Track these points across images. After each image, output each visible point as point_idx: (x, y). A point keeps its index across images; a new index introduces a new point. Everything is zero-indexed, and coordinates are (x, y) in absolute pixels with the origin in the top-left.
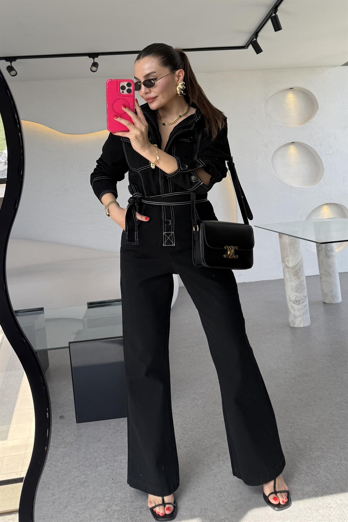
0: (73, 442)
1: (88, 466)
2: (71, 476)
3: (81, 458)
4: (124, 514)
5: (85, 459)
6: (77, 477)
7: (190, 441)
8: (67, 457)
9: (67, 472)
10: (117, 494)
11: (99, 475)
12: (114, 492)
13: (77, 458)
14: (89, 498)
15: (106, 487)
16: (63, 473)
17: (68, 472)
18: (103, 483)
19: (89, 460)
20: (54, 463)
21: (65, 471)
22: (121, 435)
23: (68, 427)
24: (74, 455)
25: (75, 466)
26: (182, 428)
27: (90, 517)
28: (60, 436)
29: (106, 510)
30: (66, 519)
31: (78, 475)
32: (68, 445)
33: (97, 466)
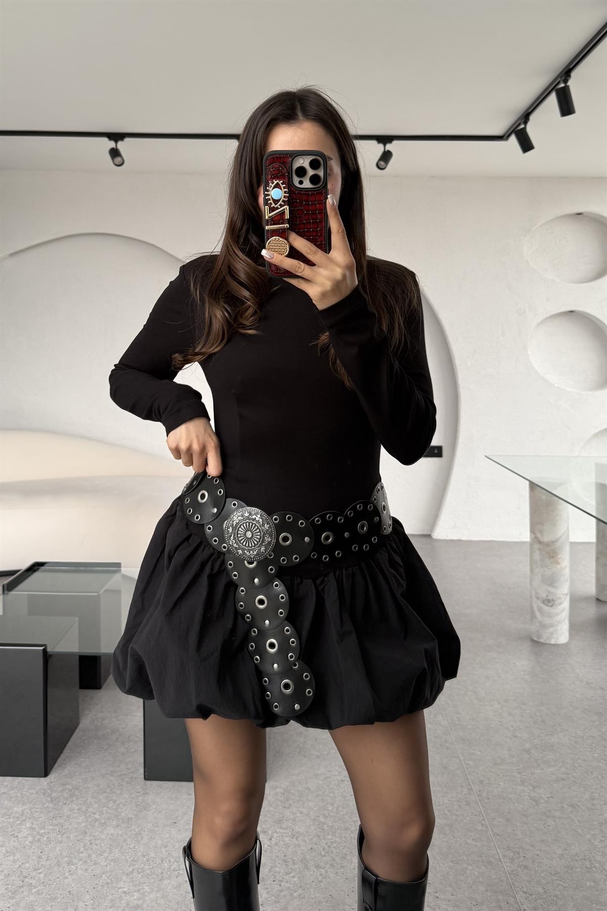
0: (131, 819)
1: (148, 875)
2: (117, 889)
3: (139, 854)
5: (145, 859)
6: (126, 893)
7: (326, 855)
8: (116, 849)
9: (111, 880)
13: (133, 855)
16: (104, 881)
17: (113, 879)
19: (151, 861)
20: (94, 856)
23: (128, 785)
24: (128, 846)
25: (127, 869)
26: (317, 823)
28: (114, 802)
31: (128, 889)
32: (123, 822)
33: (163, 876)
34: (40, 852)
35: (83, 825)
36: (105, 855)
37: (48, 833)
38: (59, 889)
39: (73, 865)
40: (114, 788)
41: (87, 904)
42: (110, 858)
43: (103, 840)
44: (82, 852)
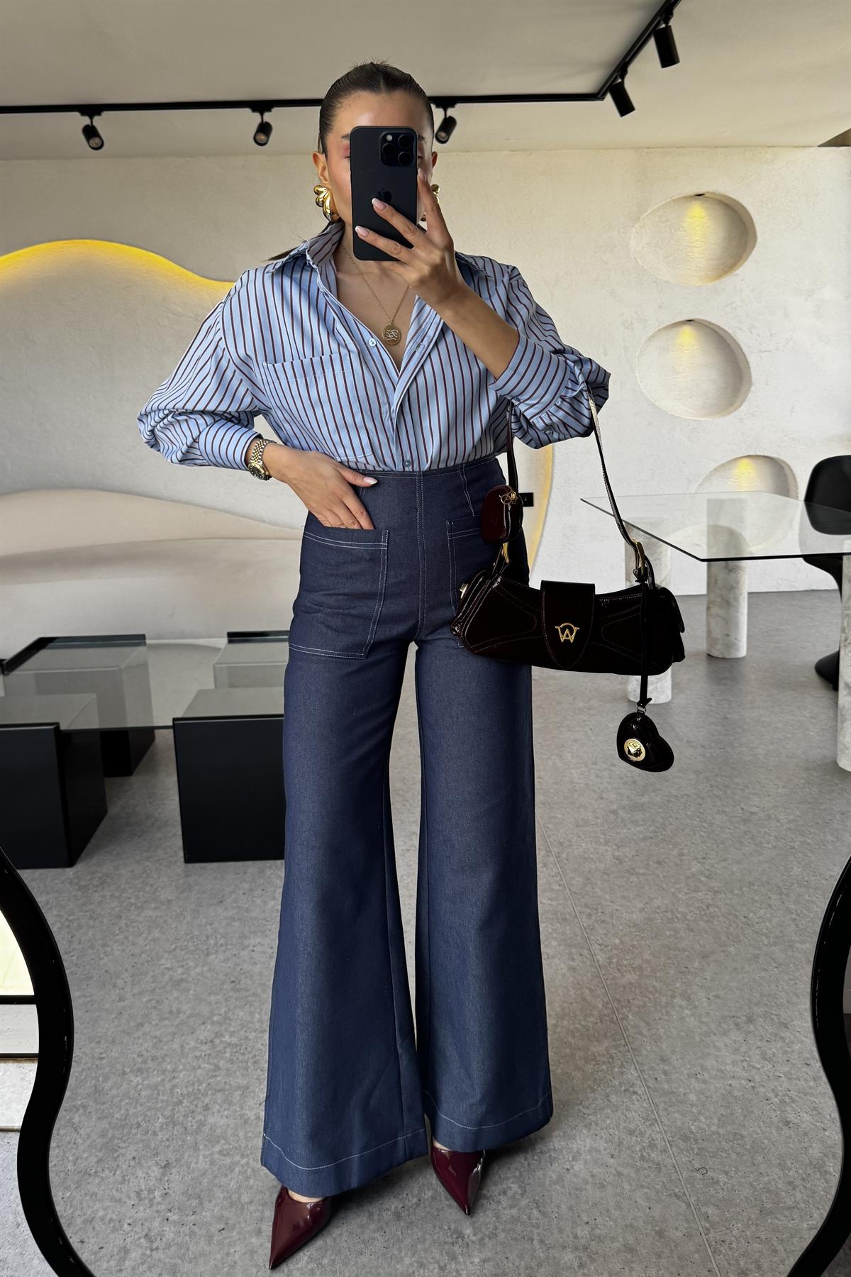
0: (172, 900)
1: (193, 951)
2: (158, 966)
3: (183, 932)
4: (244, 1054)
5: (188, 937)
6: (170, 969)
8: (157, 929)
10: (237, 1012)
11: (210, 970)
12: (231, 1008)
14: (185, 1013)
15: (218, 994)
16: (145, 960)
17: (153, 958)
18: (213, 988)
19: (195, 940)
20: (131, 938)
21: (148, 956)
22: (262, 895)
23: (167, 869)
24: (170, 926)
25: (169, 948)
27: (182, 1051)
28: (151, 886)
29: (212, 1041)
30: (138, 1048)
31: (171, 966)
32: (163, 905)
33: (208, 952)
34: (70, 936)
35: (117, 909)
36: (144, 935)
37: (78, 919)
38: (94, 969)
39: (108, 946)
40: (151, 873)
41: (127, 980)
42: (149, 938)
43: (140, 922)
44: (118, 935)
